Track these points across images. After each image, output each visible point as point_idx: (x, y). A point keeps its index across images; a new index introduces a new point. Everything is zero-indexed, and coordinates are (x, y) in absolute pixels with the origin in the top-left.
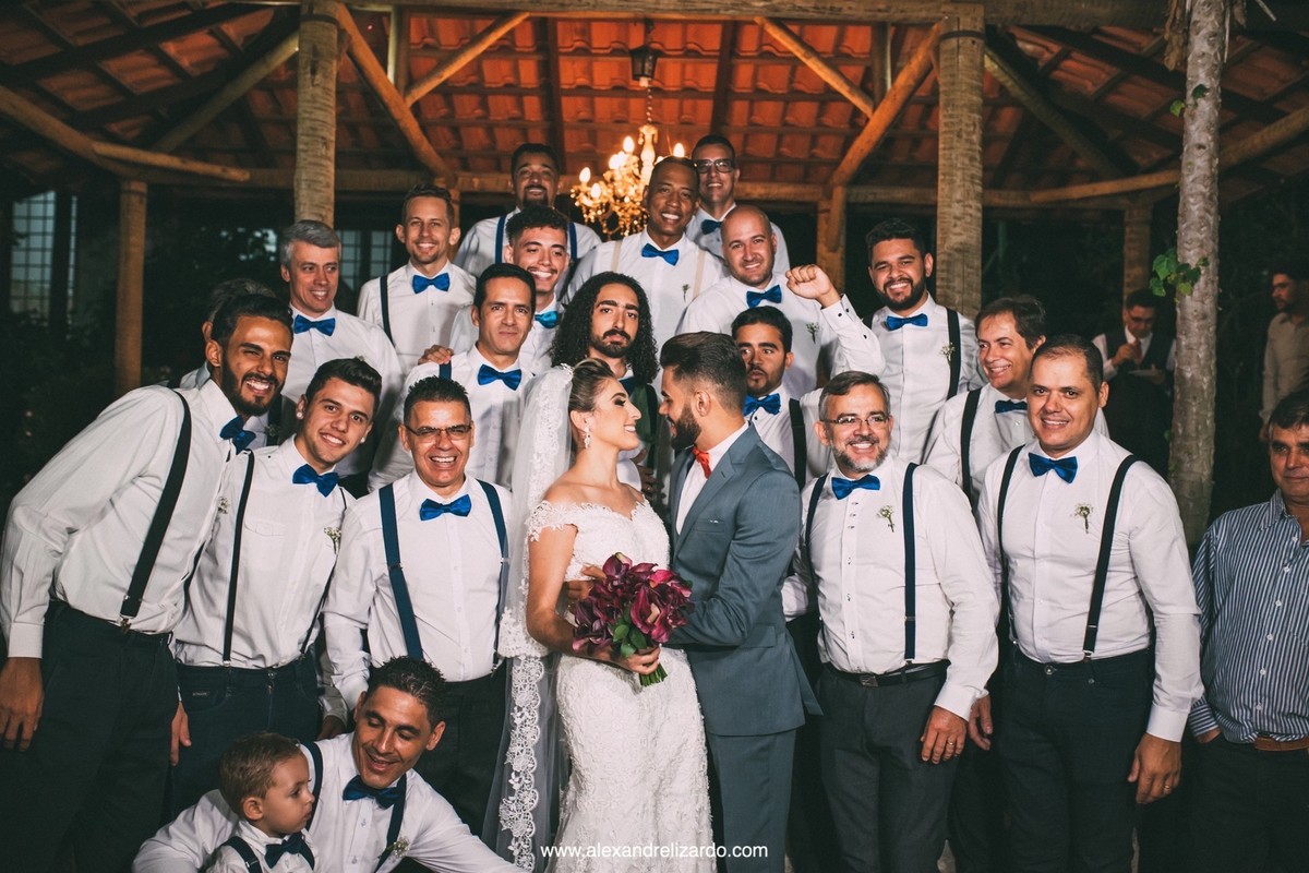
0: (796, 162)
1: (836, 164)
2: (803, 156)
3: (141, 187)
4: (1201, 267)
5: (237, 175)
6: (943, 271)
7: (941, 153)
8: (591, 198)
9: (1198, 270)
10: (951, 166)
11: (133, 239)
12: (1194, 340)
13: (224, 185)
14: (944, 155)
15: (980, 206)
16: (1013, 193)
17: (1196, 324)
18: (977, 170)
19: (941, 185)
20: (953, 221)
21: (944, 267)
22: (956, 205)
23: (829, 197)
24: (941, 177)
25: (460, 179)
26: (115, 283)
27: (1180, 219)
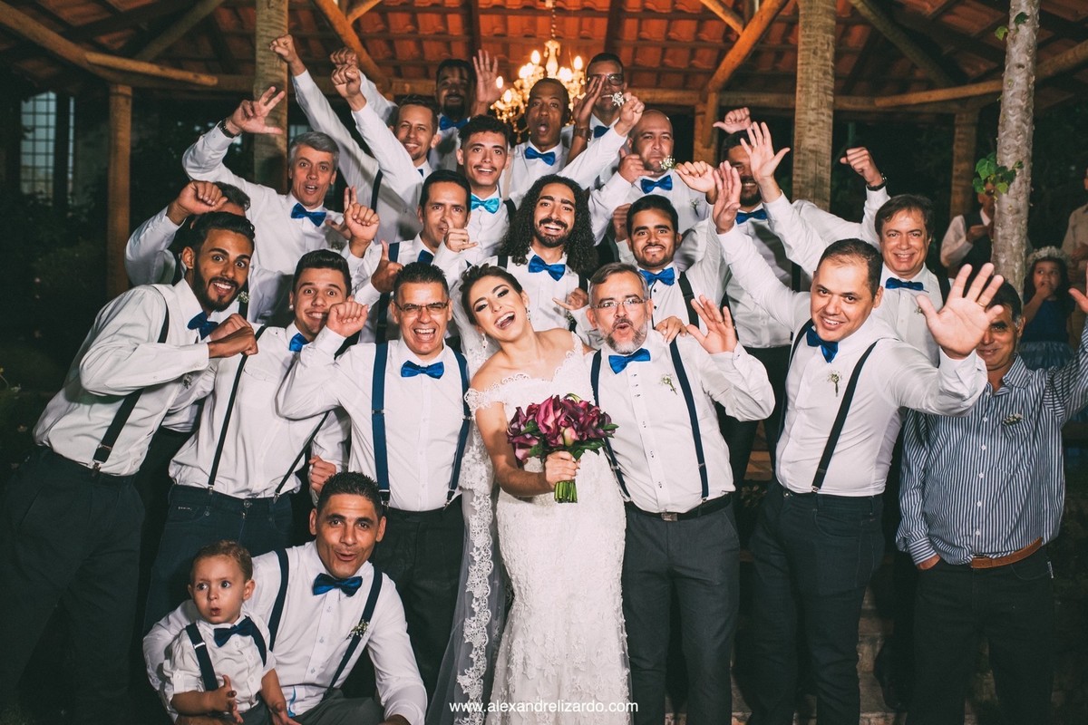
0: (677, 71)
1: (710, 74)
2: (683, 66)
3: (127, 90)
4: (1017, 169)
5: (207, 80)
6: (798, 168)
7: (799, 67)
8: (504, 103)
9: (1013, 173)
10: (808, 79)
11: (121, 134)
12: (1008, 231)
13: (196, 88)
14: (802, 69)
15: (831, 113)
16: (860, 100)
17: (1010, 218)
18: (830, 83)
19: (798, 95)
20: (809, 126)
21: (800, 165)
22: (811, 112)
23: (705, 101)
24: (798, 88)
25: (394, 84)
26: (107, 170)
27: (1000, 128)
